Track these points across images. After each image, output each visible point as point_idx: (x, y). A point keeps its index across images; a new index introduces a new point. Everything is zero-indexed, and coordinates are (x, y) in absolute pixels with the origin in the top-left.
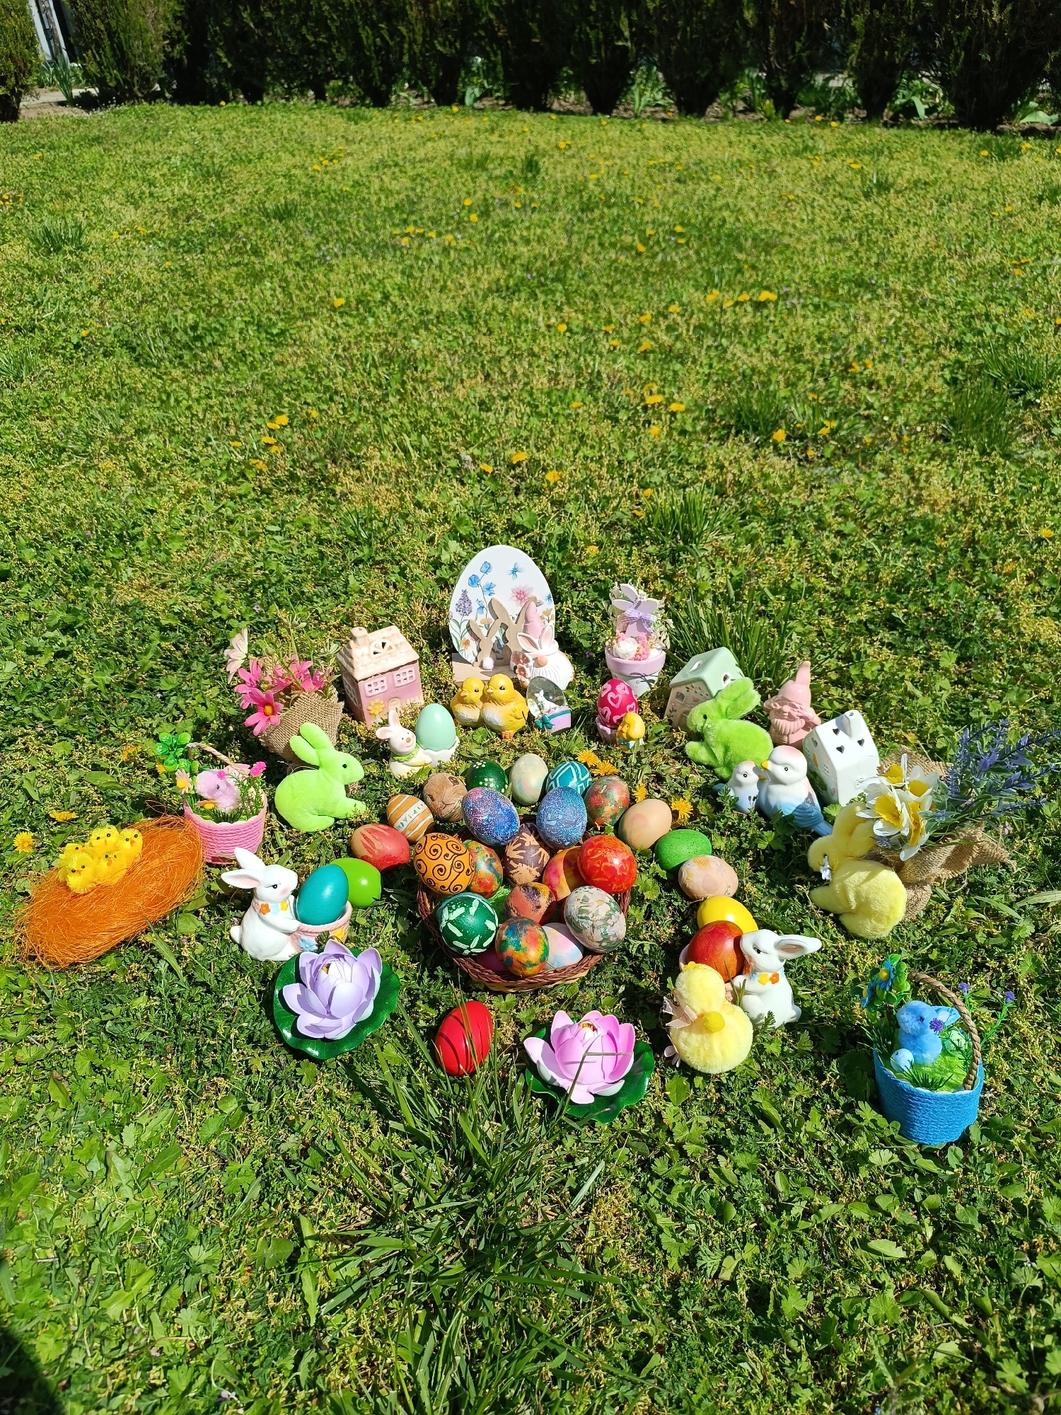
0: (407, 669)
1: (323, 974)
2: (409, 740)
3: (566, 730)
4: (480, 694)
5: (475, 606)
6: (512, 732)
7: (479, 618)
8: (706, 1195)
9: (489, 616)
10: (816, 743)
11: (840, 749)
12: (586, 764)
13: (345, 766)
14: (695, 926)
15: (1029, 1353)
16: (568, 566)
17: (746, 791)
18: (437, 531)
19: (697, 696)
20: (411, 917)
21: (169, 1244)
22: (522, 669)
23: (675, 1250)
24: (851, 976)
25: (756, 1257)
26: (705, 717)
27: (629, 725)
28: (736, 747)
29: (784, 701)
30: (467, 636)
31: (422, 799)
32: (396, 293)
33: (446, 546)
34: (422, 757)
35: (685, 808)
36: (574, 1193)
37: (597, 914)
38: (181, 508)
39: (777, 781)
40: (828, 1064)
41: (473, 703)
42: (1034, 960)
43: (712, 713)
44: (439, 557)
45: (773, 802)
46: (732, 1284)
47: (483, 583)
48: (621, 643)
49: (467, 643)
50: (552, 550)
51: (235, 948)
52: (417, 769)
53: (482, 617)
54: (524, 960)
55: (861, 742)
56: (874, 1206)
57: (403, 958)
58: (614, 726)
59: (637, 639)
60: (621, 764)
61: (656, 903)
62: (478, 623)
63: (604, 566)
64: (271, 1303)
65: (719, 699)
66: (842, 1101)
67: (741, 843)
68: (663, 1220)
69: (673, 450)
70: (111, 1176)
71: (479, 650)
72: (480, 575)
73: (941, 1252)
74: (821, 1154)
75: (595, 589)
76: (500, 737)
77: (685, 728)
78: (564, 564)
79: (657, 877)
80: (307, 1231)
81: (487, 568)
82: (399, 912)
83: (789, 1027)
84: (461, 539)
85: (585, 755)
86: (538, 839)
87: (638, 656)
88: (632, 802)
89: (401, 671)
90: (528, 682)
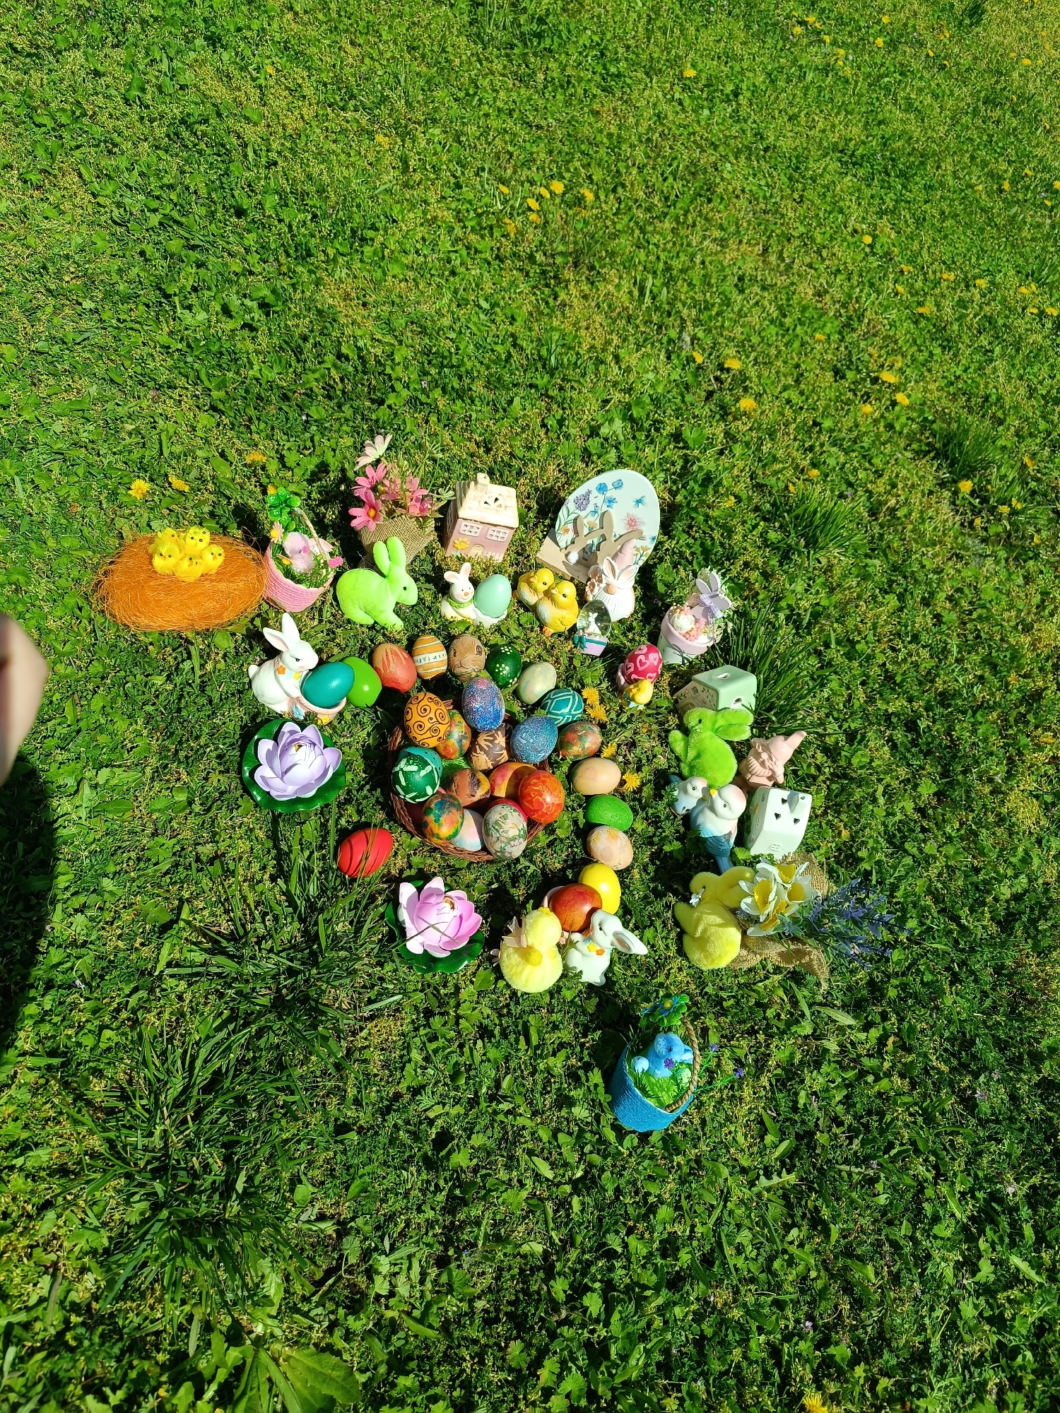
0: (503, 530)
1: (293, 750)
2: (466, 594)
3: (593, 658)
4: (546, 588)
5: (591, 507)
6: (552, 631)
7: (589, 519)
8: (455, 1058)
9: (598, 522)
10: (764, 799)
11: (777, 816)
12: (585, 701)
13: (404, 588)
14: (577, 875)
15: (580, 1283)
17: (687, 800)
19: (706, 700)
20: (383, 736)
21: (93, 866)
22: (593, 585)
23: (410, 1077)
24: (661, 978)
25: (458, 1116)
26: (700, 721)
27: (640, 691)
28: (706, 760)
29: (767, 749)
30: (570, 526)
31: (447, 648)
32: (748, 94)
33: (611, 421)
34: (469, 613)
35: (633, 781)
36: (370, 1002)
37: (506, 832)
38: (421, 232)
40: (594, 1030)
42: (792, 1055)
43: (707, 722)
45: (700, 820)
46: (431, 1122)
47: (608, 494)
48: (682, 616)
49: (567, 531)
50: (696, 481)
51: (246, 680)
52: (460, 618)
53: (591, 519)
54: (436, 831)
55: (796, 821)
56: (555, 1136)
57: (359, 764)
58: (630, 681)
59: (697, 621)
60: (613, 715)
61: (561, 840)
62: (585, 521)
63: (724, 527)
64: (137, 945)
65: (719, 716)
66: (586, 1059)
67: (654, 835)
68: (416, 1055)
69: (866, 442)
70: (78, 797)
71: (573, 542)
72: (610, 486)
73: (576, 1191)
74: (547, 1083)
75: (703, 544)
76: (541, 628)
78: (694, 504)
79: (575, 822)
80: (184, 915)
81: (618, 485)
82: (377, 728)
83: (590, 986)
84: (629, 419)
85: (591, 694)
86: (507, 743)
87: (688, 635)
88: (597, 754)
89: (497, 529)
90: (590, 598)
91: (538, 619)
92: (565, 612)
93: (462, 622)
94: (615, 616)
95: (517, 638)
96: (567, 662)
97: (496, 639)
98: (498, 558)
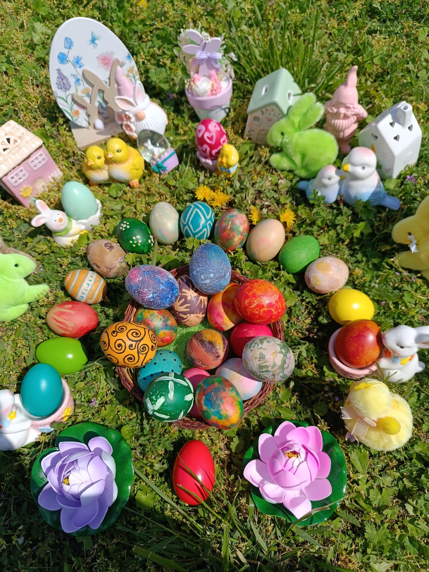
0: (37, 154)
2: (61, 220)
3: (177, 168)
4: (103, 159)
5: (72, 81)
6: (137, 180)
7: (79, 90)
9: (87, 86)
10: (376, 137)
11: (396, 138)
12: (205, 200)
13: (16, 265)
16: (131, 22)
17: (330, 189)
18: (24, 17)
19: (271, 117)
22: (128, 126)
26: (282, 134)
27: (227, 157)
29: (339, 104)
30: (76, 107)
31: (90, 268)
33: (33, 29)
34: (77, 228)
35: (289, 216)
37: (274, 365)
39: (355, 178)
41: (99, 168)
43: (288, 130)
44: (32, 40)
47: (71, 58)
48: (198, 83)
49: (77, 113)
50: (114, 11)
53: (81, 88)
55: (410, 128)
58: (214, 158)
59: (210, 77)
60: (230, 190)
62: (80, 94)
63: (157, 16)
65: (291, 117)
67: (338, 234)
71: (89, 116)
72: (65, 51)
75: (158, 37)
77: (267, 146)
78: (127, 21)
79: (289, 284)
81: (69, 43)
84: (44, 19)
85: (202, 192)
86: (196, 291)
87: (214, 91)
88: (252, 227)
89: (32, 158)
90: (135, 135)
91: (121, 183)
92: (131, 162)
93: (81, 237)
94: (161, 131)
95: (123, 208)
96: (167, 189)
97: (111, 224)
98: (58, 174)
